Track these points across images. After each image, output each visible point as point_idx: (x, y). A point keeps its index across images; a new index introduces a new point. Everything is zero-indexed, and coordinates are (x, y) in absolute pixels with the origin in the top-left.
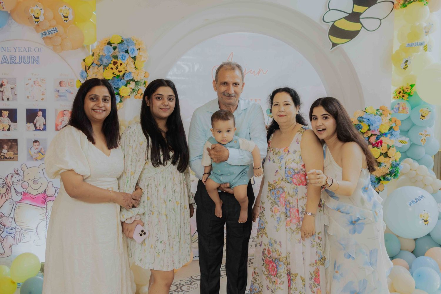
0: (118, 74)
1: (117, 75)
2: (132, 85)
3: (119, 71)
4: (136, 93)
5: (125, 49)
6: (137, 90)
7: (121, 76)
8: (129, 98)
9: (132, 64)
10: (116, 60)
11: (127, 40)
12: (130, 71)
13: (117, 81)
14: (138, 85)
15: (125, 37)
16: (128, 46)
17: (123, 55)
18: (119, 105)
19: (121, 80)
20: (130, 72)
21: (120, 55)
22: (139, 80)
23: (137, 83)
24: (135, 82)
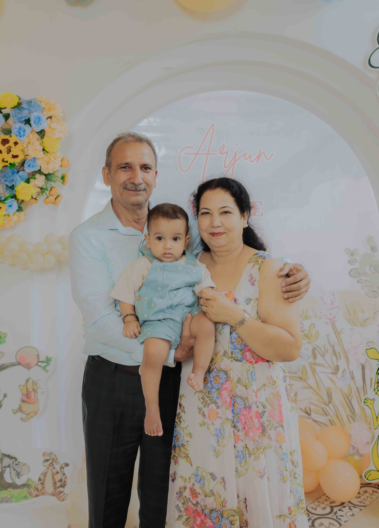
0: (12, 161)
1: (9, 162)
2: (40, 180)
3: (13, 155)
4: (46, 195)
5: (25, 117)
6: (49, 189)
7: (17, 164)
8: (36, 203)
9: (37, 143)
10: (7, 137)
11: (29, 102)
12: (34, 156)
13: (11, 174)
14: (51, 181)
15: (26, 97)
16: (30, 112)
17: (20, 129)
18: (17, 216)
19: (18, 172)
20: (34, 158)
21: (16, 129)
22: (51, 172)
23: (49, 177)
24: (46, 175)
